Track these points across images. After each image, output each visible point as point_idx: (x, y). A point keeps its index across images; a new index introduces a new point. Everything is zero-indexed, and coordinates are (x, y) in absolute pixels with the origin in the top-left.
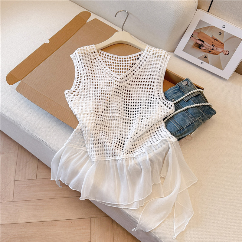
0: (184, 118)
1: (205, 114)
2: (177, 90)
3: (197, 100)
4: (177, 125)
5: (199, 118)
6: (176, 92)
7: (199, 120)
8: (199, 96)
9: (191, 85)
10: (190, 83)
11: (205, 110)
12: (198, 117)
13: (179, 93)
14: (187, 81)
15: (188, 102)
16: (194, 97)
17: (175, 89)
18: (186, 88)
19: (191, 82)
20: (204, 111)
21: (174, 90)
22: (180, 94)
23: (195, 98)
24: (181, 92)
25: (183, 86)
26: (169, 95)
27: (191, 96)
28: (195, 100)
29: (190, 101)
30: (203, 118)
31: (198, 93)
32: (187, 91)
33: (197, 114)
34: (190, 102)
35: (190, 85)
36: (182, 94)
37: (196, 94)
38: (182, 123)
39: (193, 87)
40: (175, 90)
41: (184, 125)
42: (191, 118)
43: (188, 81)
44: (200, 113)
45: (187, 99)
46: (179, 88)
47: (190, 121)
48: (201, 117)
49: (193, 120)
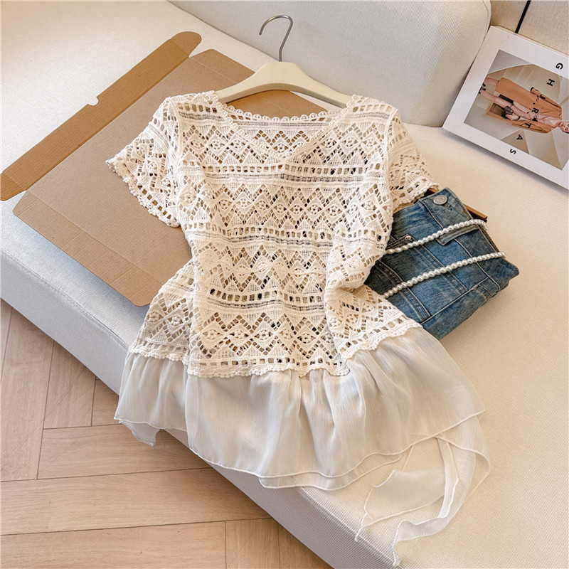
0: (438, 288)
1: (492, 277)
2: (419, 215)
4: (415, 307)
5: (476, 286)
6: (414, 219)
7: (477, 291)
8: (476, 234)
10: (453, 200)
11: (491, 268)
12: (475, 284)
13: (424, 222)
14: (447, 194)
16: (465, 234)
17: (414, 213)
19: (456, 199)
20: (488, 269)
21: (410, 214)
22: (426, 225)
23: (466, 238)
25: (434, 206)
28: (468, 243)
30: (486, 287)
32: (446, 221)
33: (472, 277)
36: (434, 225)
38: (430, 303)
40: (412, 216)
41: (435, 307)
43: (450, 195)
44: (479, 273)
46: (423, 211)
47: (453, 295)
48: (481, 284)
49: (460, 291)
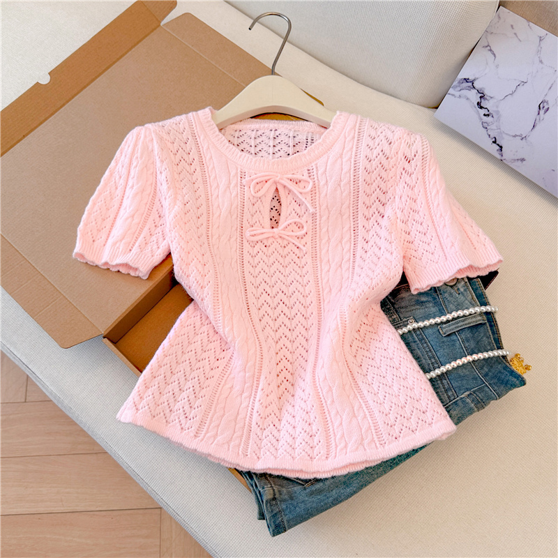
3: (472, 342)
9: (465, 290)
15: (448, 339)
18: (451, 294)
24: (436, 304)
26: (403, 304)
27: (462, 325)
29: (454, 337)
31: (479, 320)
34: (453, 341)
35: (462, 290)
37: (474, 320)
39: (470, 297)
42: (446, 391)
45: (447, 329)
